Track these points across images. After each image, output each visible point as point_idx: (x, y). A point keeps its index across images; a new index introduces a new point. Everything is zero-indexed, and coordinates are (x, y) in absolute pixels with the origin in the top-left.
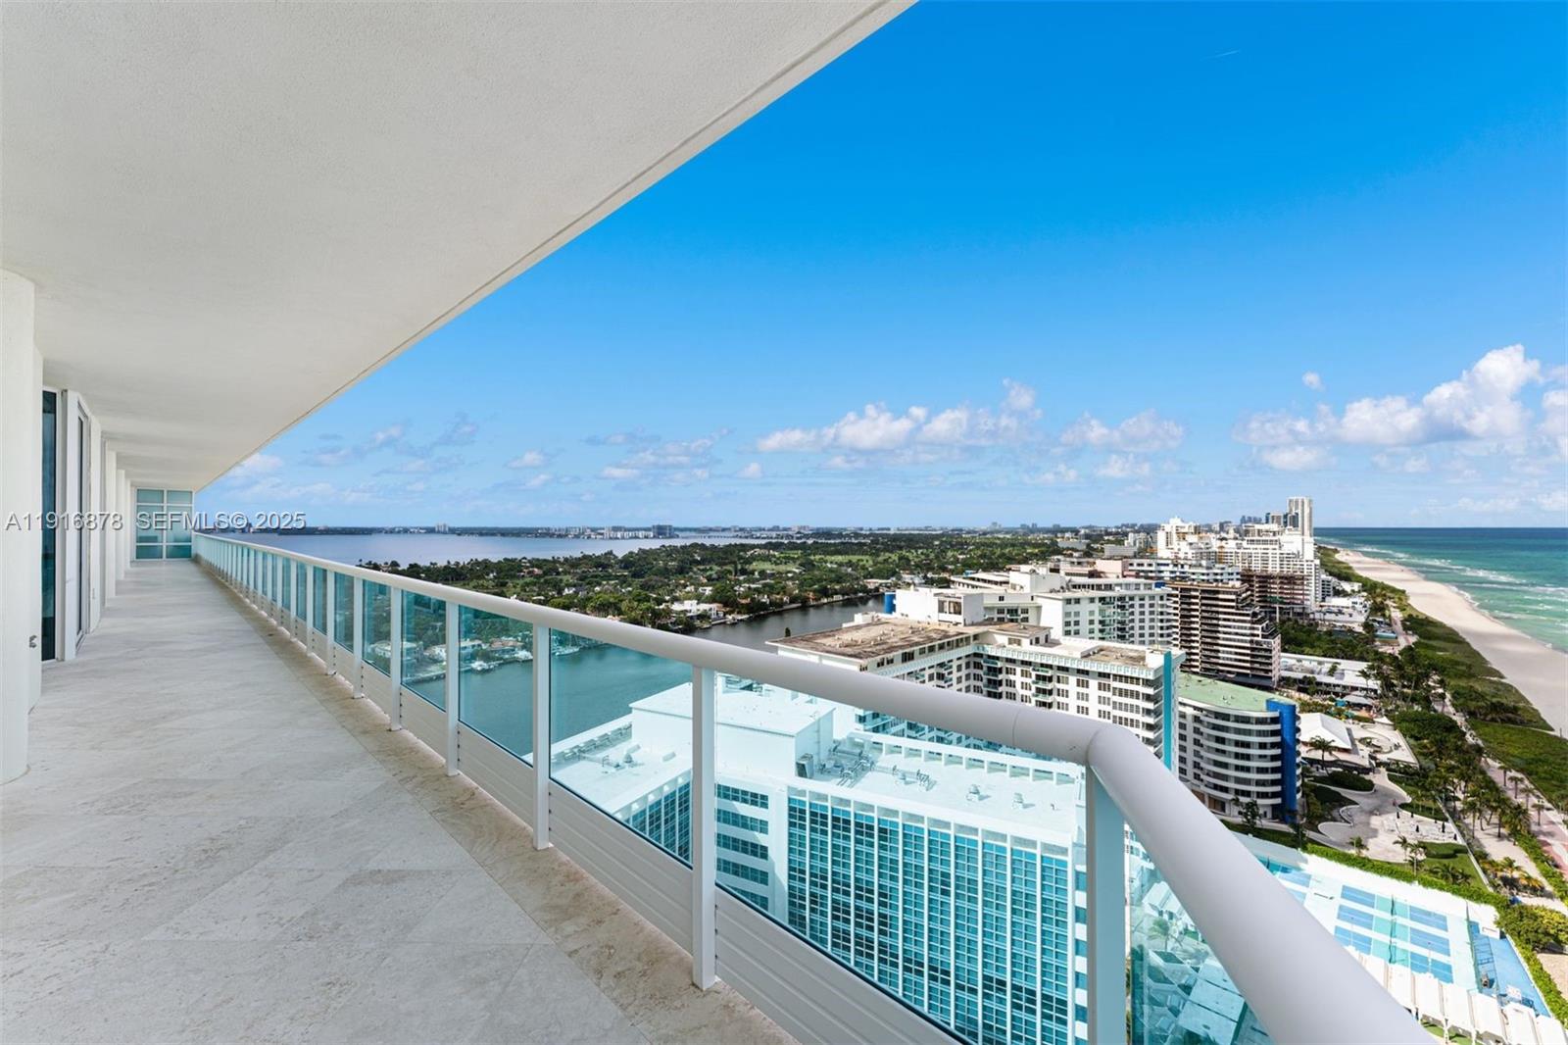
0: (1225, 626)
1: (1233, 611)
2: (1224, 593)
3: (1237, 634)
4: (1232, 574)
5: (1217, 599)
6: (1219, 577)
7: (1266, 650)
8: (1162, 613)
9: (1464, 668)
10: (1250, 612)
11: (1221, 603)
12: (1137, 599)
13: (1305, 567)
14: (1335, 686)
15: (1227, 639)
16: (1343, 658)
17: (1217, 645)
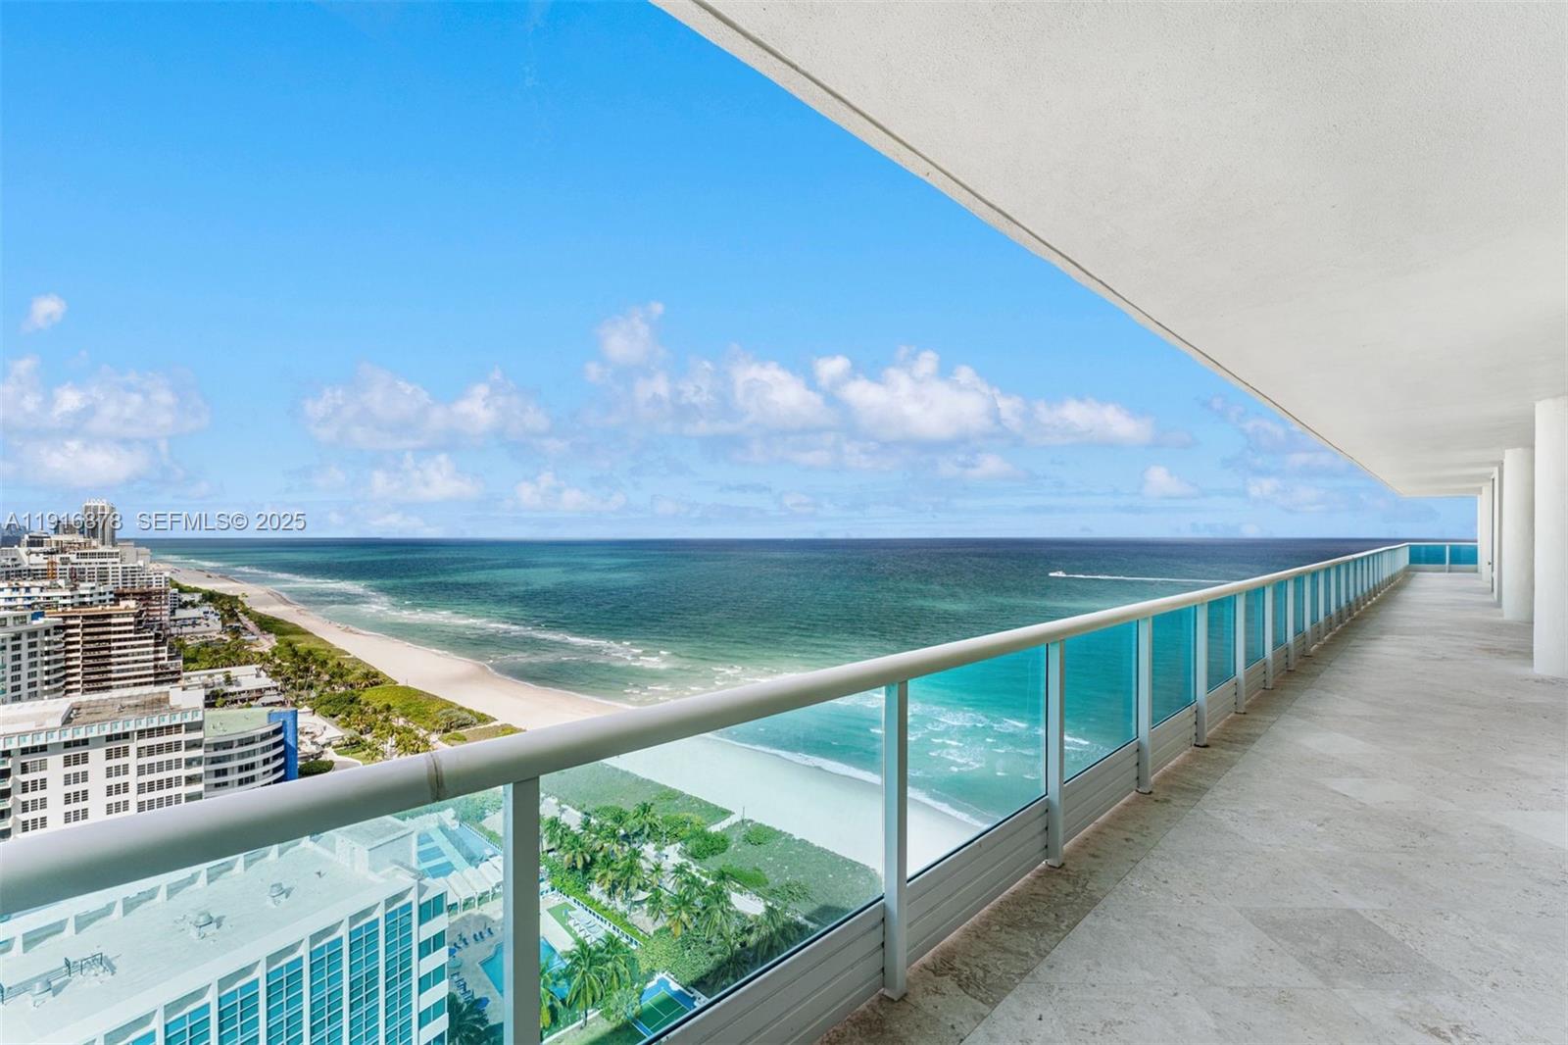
0: (119, 656)
1: (132, 635)
2: (118, 616)
3: (136, 662)
4: (105, 594)
5: (109, 625)
6: (87, 599)
7: (173, 673)
8: (48, 653)
9: (325, 653)
10: (152, 634)
11: (113, 629)
12: (24, 637)
13: (154, 580)
14: (240, 693)
15: (123, 671)
16: (230, 666)
17: (110, 679)
